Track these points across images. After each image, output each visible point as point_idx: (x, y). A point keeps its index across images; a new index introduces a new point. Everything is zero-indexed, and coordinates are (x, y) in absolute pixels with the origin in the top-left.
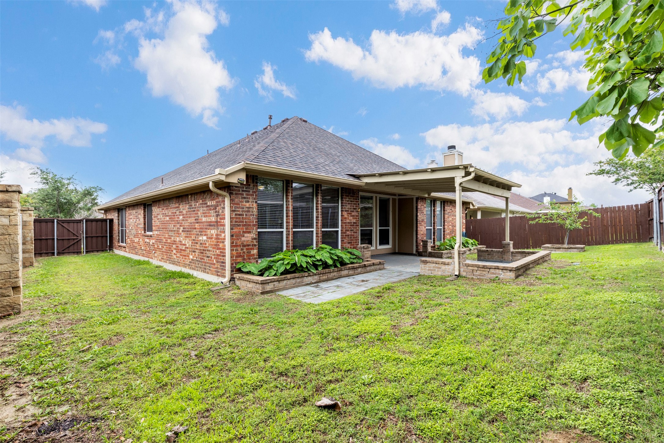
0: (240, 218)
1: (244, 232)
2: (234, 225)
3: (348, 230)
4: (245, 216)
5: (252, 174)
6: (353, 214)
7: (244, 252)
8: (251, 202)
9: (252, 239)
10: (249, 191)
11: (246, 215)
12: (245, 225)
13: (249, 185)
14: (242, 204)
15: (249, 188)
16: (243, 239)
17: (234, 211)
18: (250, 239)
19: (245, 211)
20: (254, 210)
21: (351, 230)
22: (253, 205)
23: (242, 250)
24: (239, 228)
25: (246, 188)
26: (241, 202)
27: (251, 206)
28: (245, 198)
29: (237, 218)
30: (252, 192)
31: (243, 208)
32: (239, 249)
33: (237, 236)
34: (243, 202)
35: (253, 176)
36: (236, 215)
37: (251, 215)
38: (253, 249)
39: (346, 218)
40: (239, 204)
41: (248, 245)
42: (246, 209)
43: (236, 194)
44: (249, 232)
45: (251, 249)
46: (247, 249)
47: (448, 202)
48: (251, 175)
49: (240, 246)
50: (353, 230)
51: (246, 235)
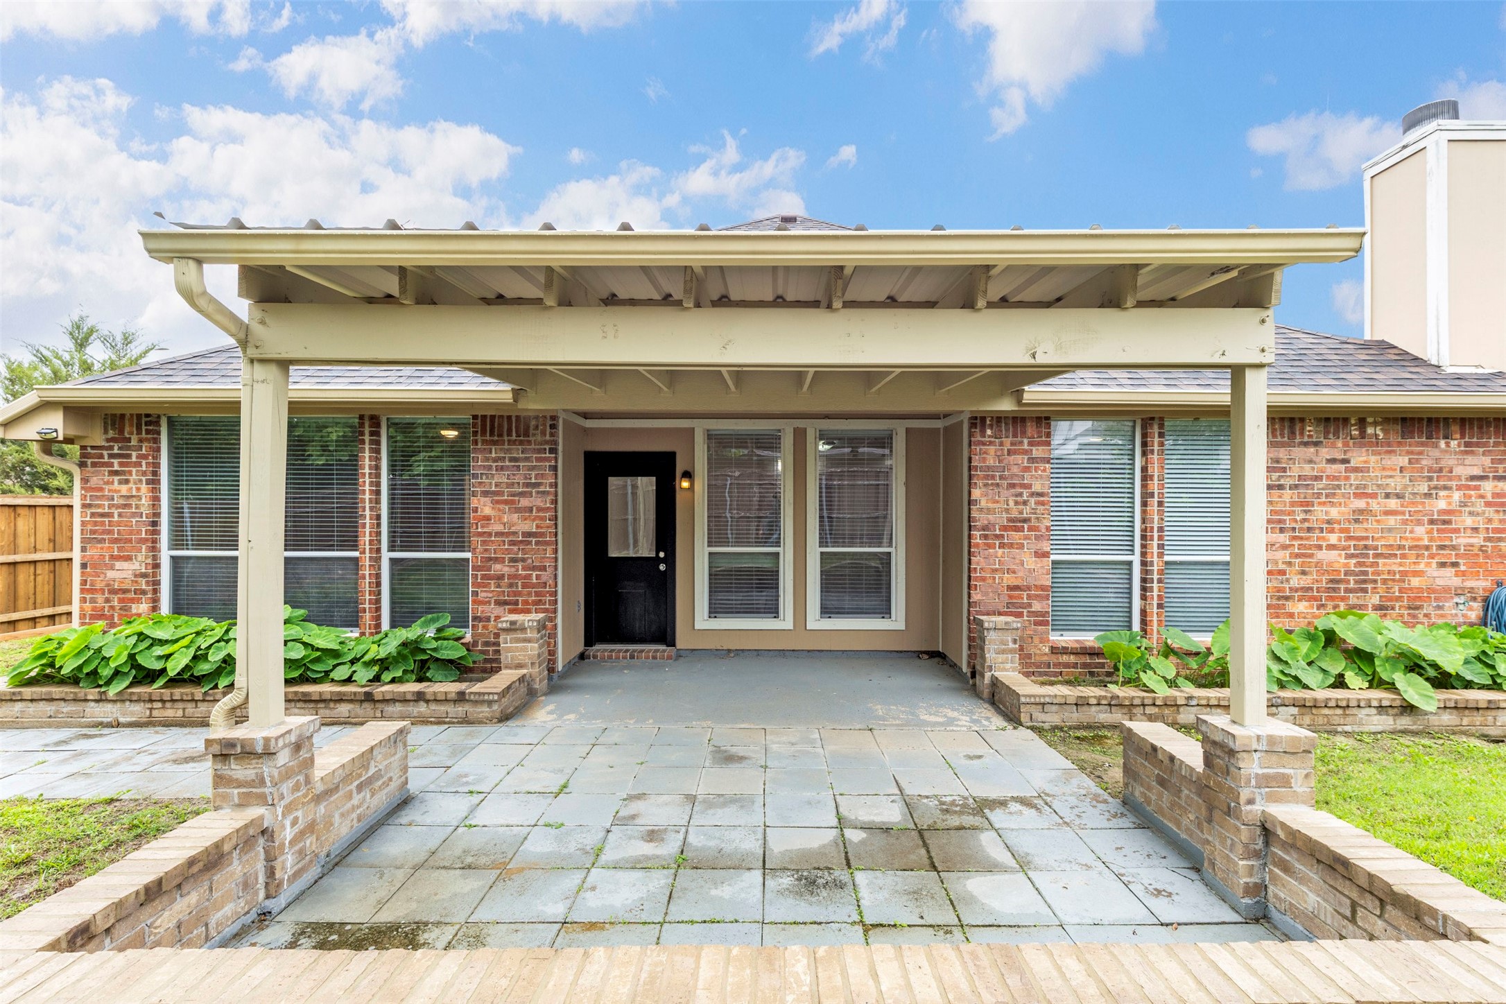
0: (103, 523)
1: (112, 557)
2: (89, 541)
3: (496, 560)
4: (116, 518)
5: (135, 412)
6: (525, 502)
7: (112, 608)
8: (135, 483)
9: (136, 576)
10: (129, 456)
11: (120, 515)
12: (116, 541)
13: (129, 440)
14: (111, 487)
15: (129, 448)
16: (111, 574)
17: (90, 506)
18: (128, 575)
19: (118, 507)
20: (143, 501)
21: (513, 560)
22: (138, 489)
23: (107, 600)
24: (102, 548)
25: (120, 448)
26: (108, 483)
27: (134, 493)
28: (116, 473)
29: (95, 523)
30: (137, 457)
31: (113, 499)
32: (100, 598)
33: (94, 566)
34: (112, 483)
35: (139, 416)
36: (93, 515)
37: (134, 515)
38: (139, 601)
39: (488, 518)
40: (101, 489)
41: (125, 591)
42: (122, 502)
43: (94, 465)
44: (128, 558)
45: (132, 601)
46: (121, 601)
47: (1302, 420)
48: (132, 415)
49: (102, 591)
51: (118, 565)
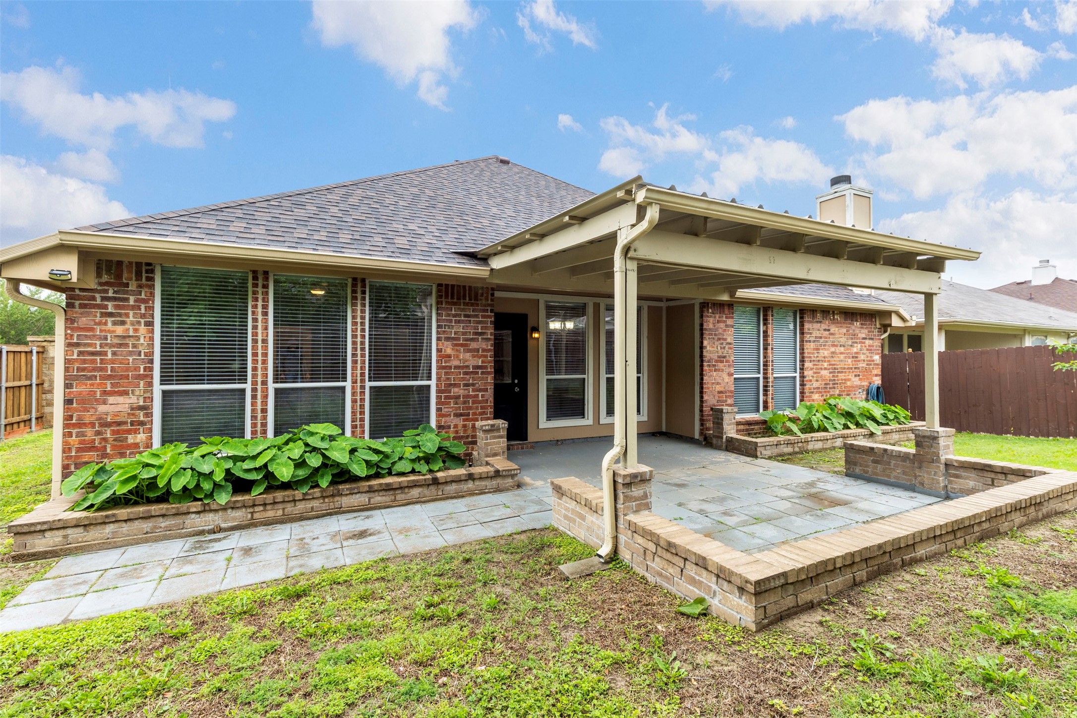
0: (94, 361)
1: (105, 393)
2: (77, 378)
3: (455, 385)
4: (110, 356)
5: (134, 260)
6: (474, 345)
7: (105, 440)
8: (132, 324)
9: (132, 409)
10: (127, 300)
11: (114, 354)
12: (109, 377)
13: (127, 285)
14: (104, 327)
15: (127, 292)
16: (102, 408)
17: (77, 345)
18: (125, 408)
19: (111, 346)
20: (142, 341)
21: (466, 385)
22: (136, 330)
23: (98, 433)
24: (92, 385)
25: (115, 292)
26: (100, 323)
27: (131, 333)
28: (111, 315)
29: (84, 362)
30: (135, 301)
31: (106, 339)
32: (90, 433)
33: (82, 402)
34: (106, 324)
35: (139, 265)
36: (80, 353)
37: (131, 353)
38: (136, 432)
39: (449, 356)
40: (92, 330)
41: (119, 424)
42: (116, 341)
43: (82, 306)
44: (126, 393)
45: (129, 432)
46: (114, 432)
47: (816, 311)
48: (131, 263)
49: (93, 425)
50: (473, 385)
51: (111, 399)
